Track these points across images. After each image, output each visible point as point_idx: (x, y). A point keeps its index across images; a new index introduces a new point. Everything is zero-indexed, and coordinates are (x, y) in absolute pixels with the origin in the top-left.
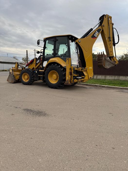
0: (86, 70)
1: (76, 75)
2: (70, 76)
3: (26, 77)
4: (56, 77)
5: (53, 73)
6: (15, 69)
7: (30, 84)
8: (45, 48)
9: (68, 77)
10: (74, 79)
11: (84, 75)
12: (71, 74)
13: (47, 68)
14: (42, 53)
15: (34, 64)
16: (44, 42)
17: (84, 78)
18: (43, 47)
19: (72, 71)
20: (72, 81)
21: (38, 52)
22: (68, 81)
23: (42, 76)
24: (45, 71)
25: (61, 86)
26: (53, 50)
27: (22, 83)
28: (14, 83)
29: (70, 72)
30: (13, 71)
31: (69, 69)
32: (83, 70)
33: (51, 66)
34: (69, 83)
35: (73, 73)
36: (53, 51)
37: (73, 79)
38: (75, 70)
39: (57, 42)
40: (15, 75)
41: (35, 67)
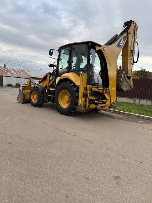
0: (109, 92)
1: (94, 98)
2: (83, 99)
3: (35, 96)
4: (68, 99)
5: (65, 94)
6: (26, 86)
7: (38, 106)
8: (59, 59)
9: (81, 101)
10: (91, 104)
11: (105, 99)
12: (85, 96)
13: (59, 86)
14: (55, 67)
15: (48, 80)
16: (58, 52)
17: (105, 103)
18: (57, 59)
19: (89, 92)
20: (87, 106)
21: (51, 66)
22: (81, 106)
23: (52, 97)
24: (56, 90)
25: (73, 112)
26: (68, 62)
27: (31, 104)
28: (24, 103)
29: (84, 93)
30: (23, 88)
31: (83, 90)
32: (105, 91)
33: (62, 85)
34: (83, 109)
35: (89, 95)
36: (68, 64)
37: (88, 104)
38: (93, 90)
39: (73, 51)
40: (25, 93)
41: (48, 85)
